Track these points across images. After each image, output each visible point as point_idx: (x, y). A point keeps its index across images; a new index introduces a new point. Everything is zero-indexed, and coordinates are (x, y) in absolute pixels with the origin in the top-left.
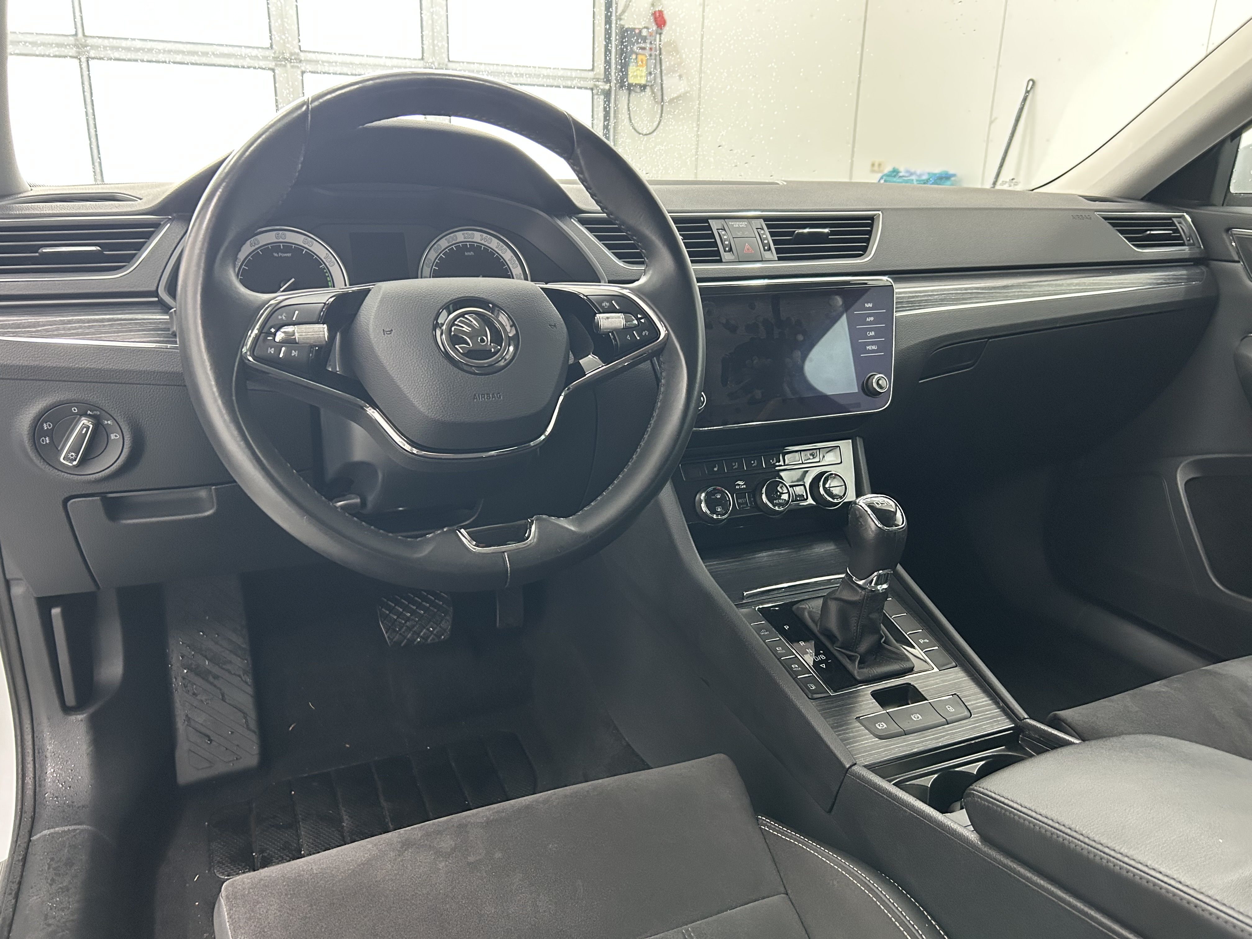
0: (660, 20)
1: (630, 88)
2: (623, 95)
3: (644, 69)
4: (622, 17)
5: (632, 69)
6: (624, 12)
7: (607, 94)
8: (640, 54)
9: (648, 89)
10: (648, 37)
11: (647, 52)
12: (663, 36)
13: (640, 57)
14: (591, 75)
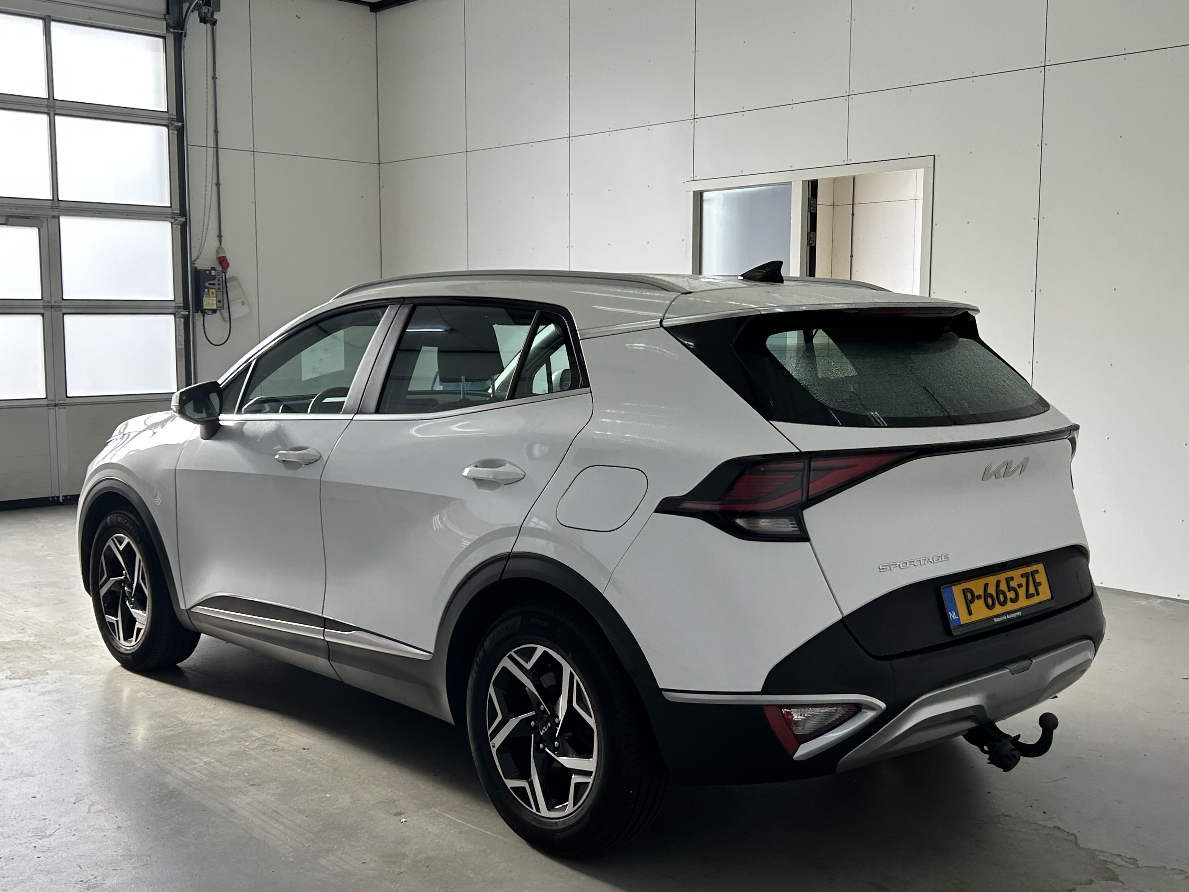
0: (223, 262)
1: (204, 312)
2: (199, 316)
3: (215, 299)
4: (196, 262)
5: (206, 300)
6: (196, 260)
7: (186, 319)
8: (210, 288)
9: (218, 311)
10: (217, 276)
11: (216, 287)
12: (226, 274)
13: (211, 291)
14: (173, 304)
